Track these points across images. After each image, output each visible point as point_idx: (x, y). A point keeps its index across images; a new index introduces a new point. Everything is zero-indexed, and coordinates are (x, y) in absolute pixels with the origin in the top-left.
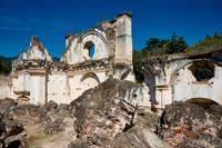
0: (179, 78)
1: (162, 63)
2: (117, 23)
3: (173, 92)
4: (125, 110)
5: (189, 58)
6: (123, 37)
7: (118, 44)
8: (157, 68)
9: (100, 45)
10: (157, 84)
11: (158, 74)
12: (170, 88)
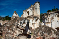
0: (54, 20)
1: (47, 15)
2: (35, 5)
3: (52, 25)
4: (19, 28)
5: (57, 12)
6: (36, 9)
7: (35, 11)
8: (46, 17)
9: (31, 12)
10: (46, 22)
11: (46, 19)
12: (50, 23)
